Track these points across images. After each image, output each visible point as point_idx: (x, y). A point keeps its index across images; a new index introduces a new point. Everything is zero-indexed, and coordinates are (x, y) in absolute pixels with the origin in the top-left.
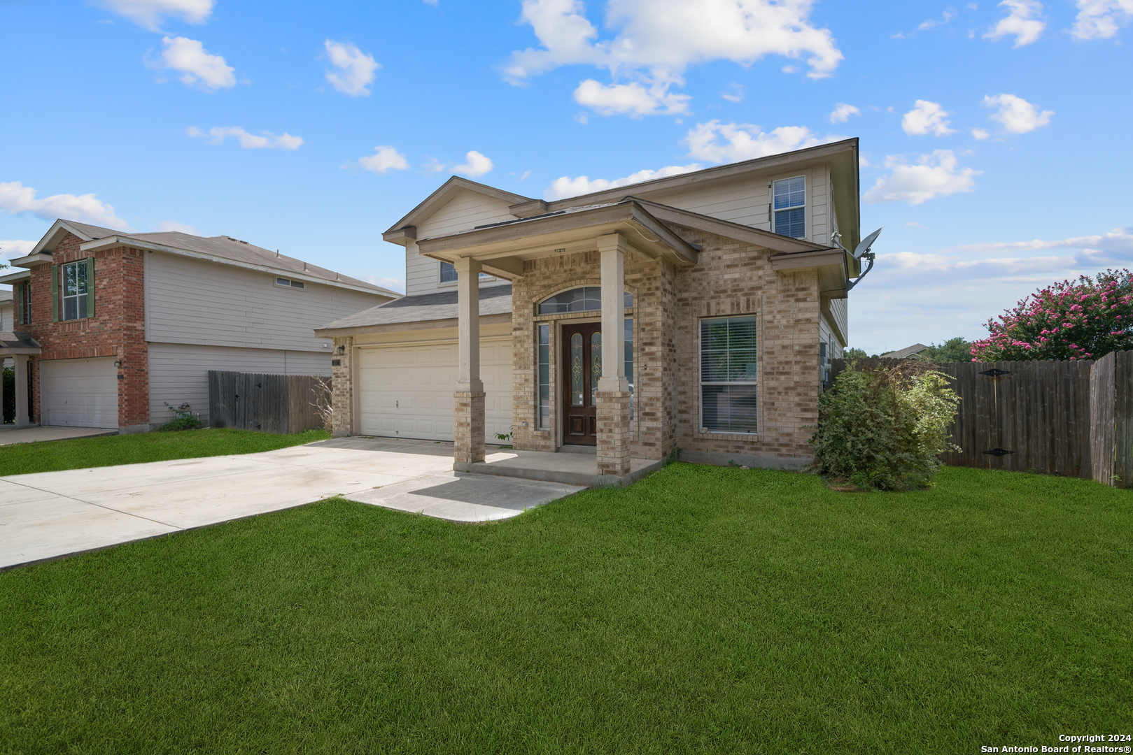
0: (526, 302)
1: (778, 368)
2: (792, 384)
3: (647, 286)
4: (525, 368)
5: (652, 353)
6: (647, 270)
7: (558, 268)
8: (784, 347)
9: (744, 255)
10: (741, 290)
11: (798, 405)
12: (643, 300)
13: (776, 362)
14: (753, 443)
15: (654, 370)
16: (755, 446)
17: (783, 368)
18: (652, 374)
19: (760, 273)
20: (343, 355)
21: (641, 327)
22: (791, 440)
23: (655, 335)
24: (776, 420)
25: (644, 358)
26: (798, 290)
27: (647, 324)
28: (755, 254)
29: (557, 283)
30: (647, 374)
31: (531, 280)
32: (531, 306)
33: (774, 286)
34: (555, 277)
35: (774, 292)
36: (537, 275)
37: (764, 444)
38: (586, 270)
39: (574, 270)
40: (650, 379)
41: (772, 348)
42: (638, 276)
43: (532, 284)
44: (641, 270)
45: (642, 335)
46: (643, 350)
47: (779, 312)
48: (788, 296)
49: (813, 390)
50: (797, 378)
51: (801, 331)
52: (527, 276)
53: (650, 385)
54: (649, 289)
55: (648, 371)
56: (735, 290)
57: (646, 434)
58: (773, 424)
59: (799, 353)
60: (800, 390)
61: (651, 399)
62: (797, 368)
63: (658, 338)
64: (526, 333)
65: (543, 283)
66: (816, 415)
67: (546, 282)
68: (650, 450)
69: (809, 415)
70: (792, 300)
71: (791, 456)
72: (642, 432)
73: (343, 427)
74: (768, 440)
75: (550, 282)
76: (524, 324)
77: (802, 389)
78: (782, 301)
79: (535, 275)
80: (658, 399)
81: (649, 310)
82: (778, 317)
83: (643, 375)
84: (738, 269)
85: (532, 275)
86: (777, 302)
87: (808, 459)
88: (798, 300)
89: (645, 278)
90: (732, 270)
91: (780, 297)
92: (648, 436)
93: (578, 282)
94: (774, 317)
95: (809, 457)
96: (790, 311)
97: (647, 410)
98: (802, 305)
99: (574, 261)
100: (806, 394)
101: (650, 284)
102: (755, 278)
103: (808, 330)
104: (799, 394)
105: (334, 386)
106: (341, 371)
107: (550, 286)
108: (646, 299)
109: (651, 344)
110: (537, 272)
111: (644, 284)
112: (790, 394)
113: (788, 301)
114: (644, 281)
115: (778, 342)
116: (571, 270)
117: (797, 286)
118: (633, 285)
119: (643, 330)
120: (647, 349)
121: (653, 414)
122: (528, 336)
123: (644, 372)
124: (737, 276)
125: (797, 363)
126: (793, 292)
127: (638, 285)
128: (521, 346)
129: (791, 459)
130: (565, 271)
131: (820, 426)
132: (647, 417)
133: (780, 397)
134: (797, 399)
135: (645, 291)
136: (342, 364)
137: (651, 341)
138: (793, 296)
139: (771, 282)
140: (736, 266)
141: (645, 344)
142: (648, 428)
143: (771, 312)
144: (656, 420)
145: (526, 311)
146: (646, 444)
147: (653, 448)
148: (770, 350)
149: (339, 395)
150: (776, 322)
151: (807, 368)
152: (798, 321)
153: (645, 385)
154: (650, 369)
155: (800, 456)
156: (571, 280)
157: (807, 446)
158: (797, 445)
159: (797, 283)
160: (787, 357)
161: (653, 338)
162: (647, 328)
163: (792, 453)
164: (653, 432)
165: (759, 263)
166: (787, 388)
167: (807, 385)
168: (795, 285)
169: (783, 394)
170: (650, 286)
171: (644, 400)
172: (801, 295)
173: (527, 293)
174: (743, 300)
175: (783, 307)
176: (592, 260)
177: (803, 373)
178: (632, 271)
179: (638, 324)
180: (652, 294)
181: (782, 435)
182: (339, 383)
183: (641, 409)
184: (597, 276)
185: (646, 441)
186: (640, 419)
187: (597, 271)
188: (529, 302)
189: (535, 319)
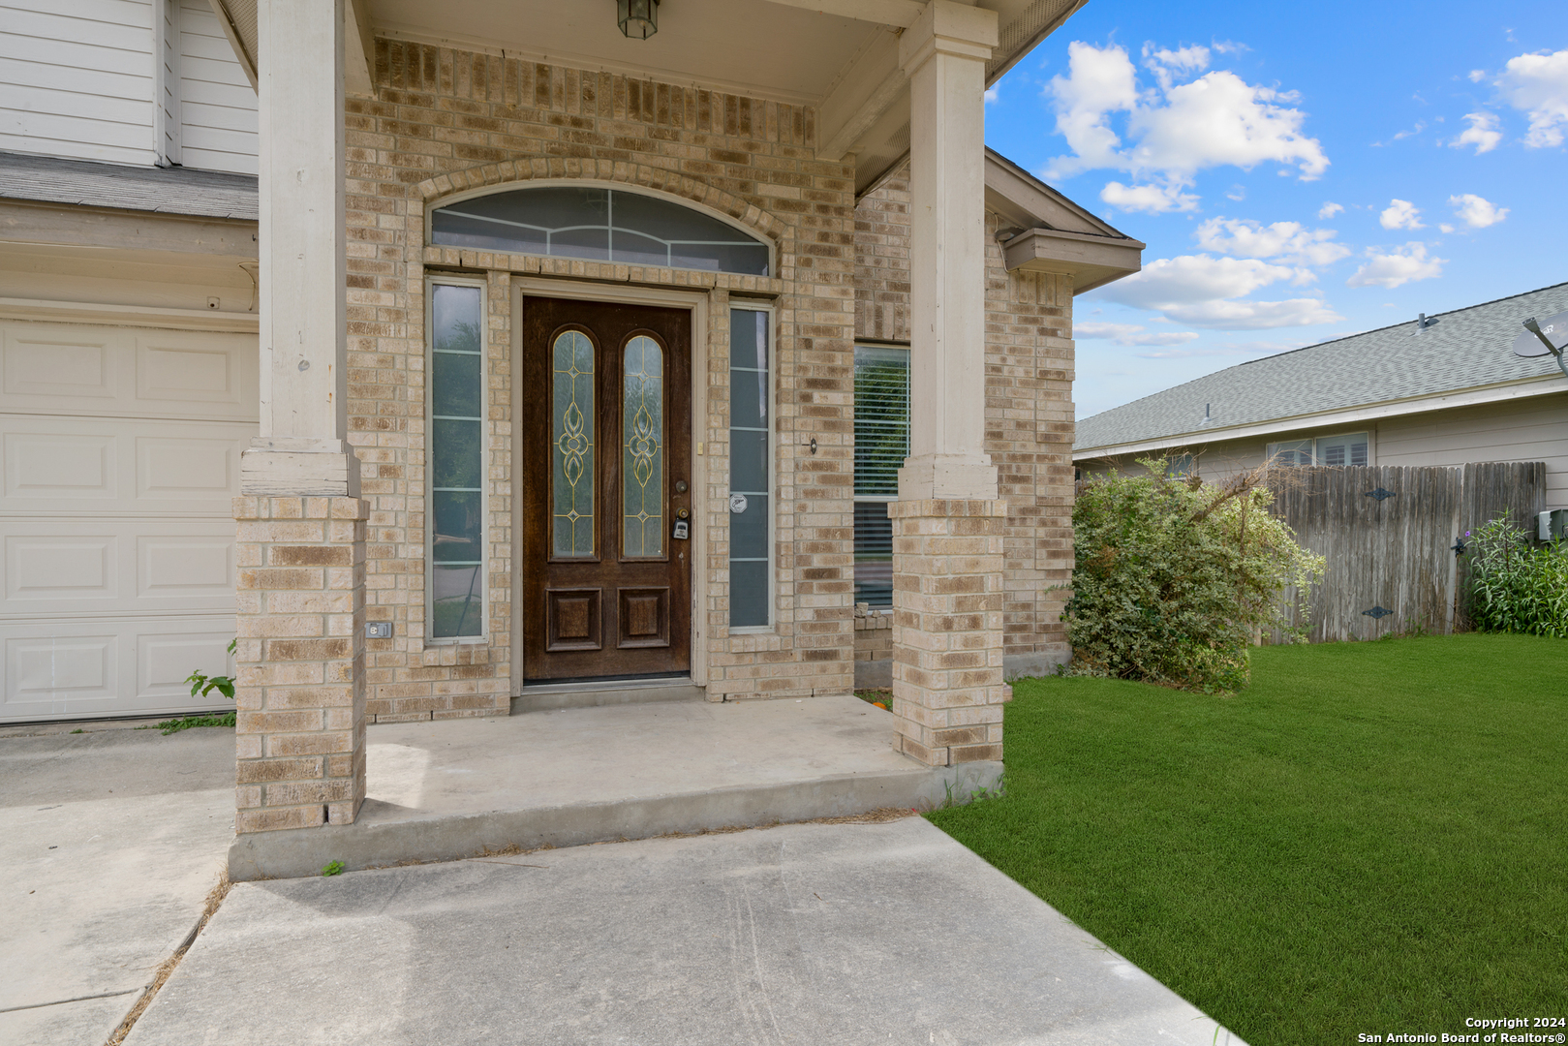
0: (385, 188)
1: (1009, 467)
2: (1032, 502)
3: (819, 227)
4: (383, 426)
5: (831, 411)
6: (819, 184)
7: (528, 102)
8: (1020, 425)
11: (1044, 544)
12: (808, 263)
13: (1005, 456)
15: (835, 454)
17: (1018, 469)
18: (830, 466)
21: (803, 335)
22: (1029, 618)
23: (838, 363)
25: (811, 420)
26: (1044, 310)
27: (817, 330)
29: (523, 150)
30: (816, 466)
31: (411, 116)
32: (415, 207)
33: (1004, 294)
34: (514, 128)
35: (1003, 307)
36: (439, 105)
38: (632, 135)
39: (590, 125)
40: (825, 480)
41: (999, 425)
42: (793, 193)
43: (415, 130)
44: (801, 181)
45: (804, 356)
46: (807, 398)
47: (1012, 350)
48: (1026, 320)
49: (1065, 514)
50: (1041, 491)
51: (1047, 394)
52: (392, 97)
53: (823, 494)
54: (824, 237)
55: (818, 457)
57: (813, 627)
59: (1047, 439)
60: (1045, 513)
61: (826, 532)
62: (1042, 469)
63: (845, 370)
64: (387, 299)
65: (464, 137)
66: (1072, 563)
67: (478, 138)
68: (823, 670)
69: (1059, 564)
70: (1033, 328)
71: (1028, 649)
72: (804, 625)
75: (495, 141)
76: (379, 267)
77: (1050, 511)
78: (1017, 330)
79: (428, 101)
80: (843, 534)
81: (824, 292)
82: (1011, 360)
83: (805, 468)
85: (414, 100)
86: (1007, 329)
87: (1057, 654)
88: (1043, 332)
89: (813, 204)
91: (1014, 319)
92: (818, 634)
93: (605, 166)
94: (1004, 360)
95: (1058, 648)
96: (1030, 351)
97: (817, 562)
98: (1050, 341)
99: (589, 96)
100: (1054, 523)
101: (827, 222)
103: (1059, 395)
104: (1043, 523)
107: (494, 156)
108: (816, 263)
109: (828, 385)
110: (438, 95)
111: (811, 220)
112: (1028, 522)
113: (1027, 331)
114: (811, 211)
115: (1010, 413)
116: (576, 122)
117: (1042, 302)
118: (782, 214)
119: (808, 344)
120: (819, 397)
121: (831, 573)
122: (397, 314)
123: (809, 459)
125: (1041, 458)
126: (1035, 314)
127: (795, 217)
128: (366, 346)
129: (1031, 655)
130: (557, 120)
131: (1076, 584)
132: (815, 583)
133: (1013, 529)
134: (1042, 532)
135: (814, 240)
137: (829, 377)
138: (1035, 321)
141: (813, 383)
142: (819, 613)
144: (840, 588)
145: (387, 222)
146: (813, 656)
147: (832, 665)
148: (996, 430)
150: (1006, 370)
151: (1057, 470)
152: (1044, 373)
153: (811, 494)
154: (826, 453)
155: (1044, 648)
156: (578, 153)
157: (1056, 627)
158: (1041, 627)
159: (1043, 297)
160: (1024, 446)
161: (832, 370)
162: (819, 341)
163: (1030, 644)
164: (833, 620)
166: (1024, 511)
167: (1057, 504)
168: (1038, 299)
169: (1017, 522)
170: (826, 229)
171: (810, 536)
172: (1048, 321)
173: (394, 158)
175: (1018, 341)
176: (656, 110)
177: (1052, 481)
178: (776, 175)
179: (797, 329)
180: (832, 252)
181: (1015, 607)
183: (801, 560)
184: (670, 163)
185: (815, 647)
186: (801, 589)
187: (668, 146)
188: (400, 191)
189: (433, 256)
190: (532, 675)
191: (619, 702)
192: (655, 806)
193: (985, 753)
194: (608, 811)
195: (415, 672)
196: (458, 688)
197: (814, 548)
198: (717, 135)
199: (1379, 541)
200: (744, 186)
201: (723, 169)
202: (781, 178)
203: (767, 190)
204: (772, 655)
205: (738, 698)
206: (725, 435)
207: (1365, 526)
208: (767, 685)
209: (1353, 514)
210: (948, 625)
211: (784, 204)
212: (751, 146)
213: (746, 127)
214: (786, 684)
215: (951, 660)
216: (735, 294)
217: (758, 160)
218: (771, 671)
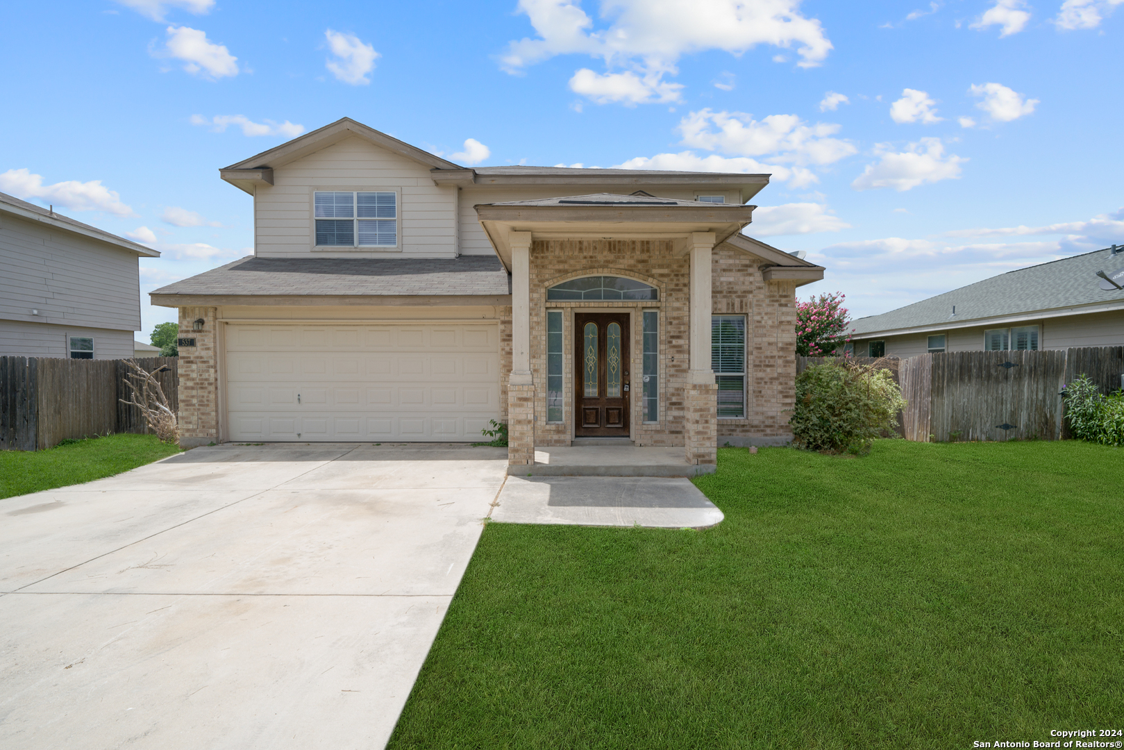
0: (536, 286)
1: (765, 361)
2: (775, 375)
3: (675, 282)
5: (680, 346)
6: (675, 267)
7: (576, 253)
8: (770, 344)
9: (737, 262)
10: (735, 292)
11: (781, 392)
12: (671, 295)
13: (763, 356)
15: (681, 362)
17: (769, 362)
18: (679, 366)
19: (751, 279)
20: (200, 331)
21: (669, 320)
22: (774, 422)
23: (682, 329)
24: (762, 405)
25: (672, 350)
26: (781, 296)
27: (674, 318)
28: (747, 262)
29: (575, 268)
30: (674, 366)
31: (542, 263)
32: (543, 290)
33: (762, 291)
34: (572, 262)
35: (762, 296)
36: (550, 258)
37: (752, 427)
38: (609, 259)
39: (595, 257)
40: (677, 371)
41: (760, 344)
42: (665, 271)
43: (543, 267)
44: (668, 266)
45: (669, 328)
46: (670, 342)
47: (766, 314)
48: (773, 301)
49: (791, 380)
50: (780, 370)
51: (783, 331)
52: (537, 258)
53: (676, 376)
54: (677, 285)
55: (675, 363)
56: (730, 292)
57: (672, 422)
58: (760, 409)
59: (782, 349)
60: (781, 380)
61: (677, 389)
62: (780, 362)
63: (685, 332)
65: (557, 267)
66: (794, 400)
67: (561, 267)
68: (676, 438)
69: (788, 400)
70: (776, 304)
71: (774, 435)
72: (669, 421)
73: (201, 432)
75: (566, 267)
77: (784, 379)
78: (768, 305)
79: (547, 257)
81: (677, 304)
82: (766, 318)
83: (670, 367)
84: (733, 274)
85: (543, 257)
86: (764, 305)
87: (787, 437)
88: (781, 305)
89: (673, 274)
90: (728, 273)
91: (767, 301)
92: (675, 425)
93: (600, 270)
94: (762, 318)
95: (788, 435)
96: (775, 314)
97: (674, 399)
98: (784, 309)
99: (595, 248)
100: (786, 384)
101: (678, 280)
102: (747, 283)
103: (789, 331)
104: (781, 384)
105: (182, 375)
106: (197, 354)
107: (566, 272)
108: (674, 294)
109: (678, 337)
110: (550, 255)
111: (672, 280)
112: (774, 383)
113: (773, 305)
114: (672, 277)
115: (765, 339)
116: (591, 257)
117: (781, 293)
118: (661, 279)
119: (671, 323)
120: (675, 342)
121: (680, 404)
123: (671, 364)
124: (731, 279)
125: (780, 357)
126: (777, 298)
127: (666, 280)
129: (774, 437)
130: (585, 258)
131: (797, 409)
132: (673, 407)
133: (766, 386)
134: (780, 388)
135: (672, 286)
136: (198, 344)
137: (678, 334)
138: (777, 301)
139: (760, 288)
140: (730, 270)
141: (673, 337)
142: (675, 417)
143: (760, 314)
145: (537, 296)
146: (672, 432)
148: (758, 346)
149: (192, 388)
150: (763, 322)
151: (787, 362)
152: (781, 322)
153: (672, 376)
154: (677, 361)
155: (781, 435)
156: (592, 267)
157: (787, 426)
158: (779, 426)
159: (781, 291)
160: (772, 352)
161: (680, 332)
162: (675, 322)
163: (775, 433)
164: (680, 420)
165: (750, 270)
166: (772, 379)
167: (787, 376)
168: (779, 292)
169: (768, 383)
170: (677, 282)
171: (671, 390)
172: (783, 301)
173: (537, 276)
174: (737, 302)
175: (769, 310)
176: (617, 250)
177: (785, 366)
178: (659, 266)
179: (666, 318)
180: (680, 290)
181: (768, 418)
182: (193, 371)
183: (668, 399)
184: (622, 266)
185: (673, 429)
186: (667, 409)
187: (621, 261)
188: (539, 286)
189: (548, 305)
190: (578, 434)
191: (605, 445)
192: (608, 468)
194: (595, 468)
195: (543, 432)
196: (556, 437)
197: (673, 395)
198: (638, 255)
199: (1007, 390)
200: (647, 271)
201: (640, 266)
202: (661, 266)
203: (656, 271)
204: (657, 432)
205: (645, 445)
206: (641, 356)
207: (997, 381)
208: (656, 442)
209: (989, 376)
211: (662, 275)
212: (650, 257)
213: (648, 251)
214: (663, 442)
216: (643, 308)
217: (652, 261)
218: (657, 437)
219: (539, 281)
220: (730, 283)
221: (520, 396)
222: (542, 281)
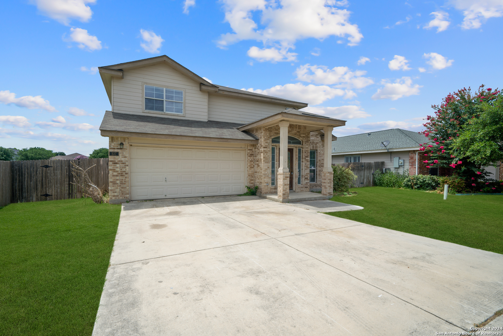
0: (268, 138)
3: (307, 139)
4: (268, 163)
5: (307, 160)
6: (307, 134)
9: (315, 133)
10: (314, 143)
12: (305, 143)
13: (320, 163)
14: (316, 185)
16: (316, 186)
18: (307, 166)
19: (318, 139)
20: (121, 149)
23: (308, 154)
24: (320, 178)
27: (306, 151)
28: (317, 134)
30: (306, 166)
32: (271, 140)
33: (321, 143)
35: (321, 145)
36: (273, 128)
37: (318, 185)
40: (307, 168)
42: (304, 135)
43: (271, 131)
44: (305, 134)
45: (305, 154)
46: (305, 158)
47: (322, 150)
48: (323, 146)
54: (307, 140)
55: (306, 165)
56: (313, 143)
58: (320, 180)
61: (307, 174)
64: (268, 149)
65: (275, 132)
72: (304, 184)
73: (121, 196)
74: (319, 184)
76: (268, 146)
80: (309, 174)
81: (307, 146)
82: (321, 151)
84: (314, 137)
85: (271, 128)
86: (321, 147)
90: (313, 137)
92: (306, 185)
96: (324, 150)
97: (306, 177)
102: (317, 140)
105: (111, 170)
106: (119, 159)
107: (277, 133)
109: (307, 157)
113: (323, 148)
115: (321, 158)
119: (305, 152)
120: (306, 158)
121: (307, 178)
122: (269, 151)
124: (313, 139)
127: (304, 138)
128: (267, 154)
135: (306, 141)
136: (120, 155)
139: (320, 142)
140: (313, 136)
141: (306, 157)
142: (306, 183)
143: (320, 150)
144: (308, 180)
145: (268, 141)
146: (306, 187)
147: (307, 188)
148: (320, 160)
149: (117, 176)
150: (321, 153)
153: (305, 169)
160: (323, 162)
162: (307, 152)
165: (318, 136)
171: (305, 174)
174: (315, 146)
180: (308, 142)
182: (117, 168)
183: (305, 177)
184: (293, 133)
185: (306, 186)
186: (305, 180)
187: (293, 131)
188: (270, 138)
189: (273, 145)
192: (308, 198)
193: (331, 195)
194: (305, 198)
195: (270, 189)
197: (306, 175)
198: (298, 130)
199: (362, 173)
200: (300, 135)
201: (298, 133)
202: (303, 134)
203: (302, 135)
204: (302, 187)
205: (299, 192)
206: (298, 163)
207: (360, 171)
208: (301, 191)
209: (359, 169)
210: (329, 183)
211: (303, 137)
212: (300, 131)
213: (300, 129)
214: (303, 191)
215: (329, 186)
216: (299, 147)
217: (301, 132)
218: (302, 189)
219: (270, 136)
220: (313, 140)
221: (286, 176)
222: (271, 136)
